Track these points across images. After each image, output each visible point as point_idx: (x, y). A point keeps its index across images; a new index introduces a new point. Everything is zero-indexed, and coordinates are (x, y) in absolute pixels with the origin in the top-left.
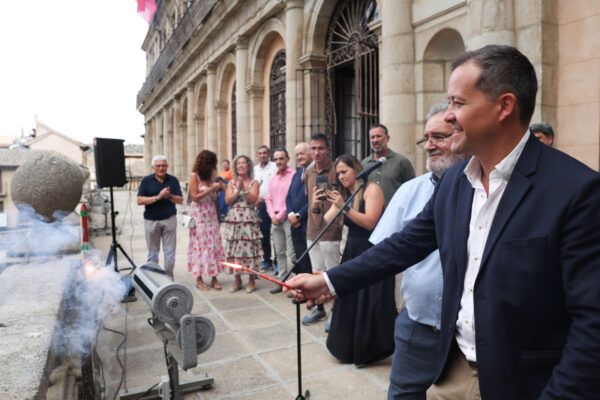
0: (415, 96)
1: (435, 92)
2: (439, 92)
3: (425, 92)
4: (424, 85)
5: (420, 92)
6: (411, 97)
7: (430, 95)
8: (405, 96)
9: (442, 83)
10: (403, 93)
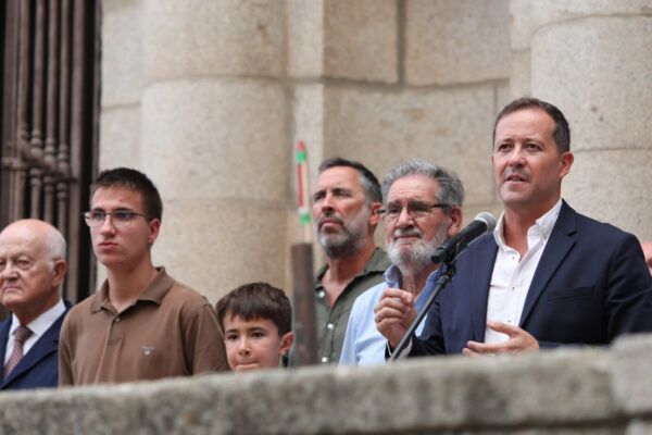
0: (289, 95)
1: (363, 84)
2: (380, 86)
3: (331, 81)
4: (329, 53)
5: (308, 81)
6: (273, 92)
7: (348, 95)
8: (249, 88)
9: (391, 55)
10: (245, 76)
